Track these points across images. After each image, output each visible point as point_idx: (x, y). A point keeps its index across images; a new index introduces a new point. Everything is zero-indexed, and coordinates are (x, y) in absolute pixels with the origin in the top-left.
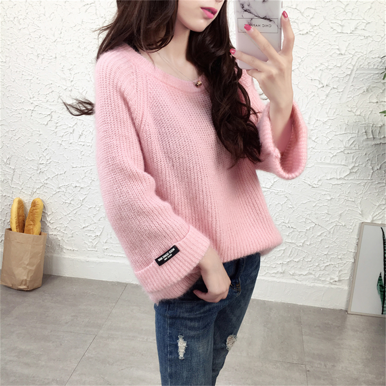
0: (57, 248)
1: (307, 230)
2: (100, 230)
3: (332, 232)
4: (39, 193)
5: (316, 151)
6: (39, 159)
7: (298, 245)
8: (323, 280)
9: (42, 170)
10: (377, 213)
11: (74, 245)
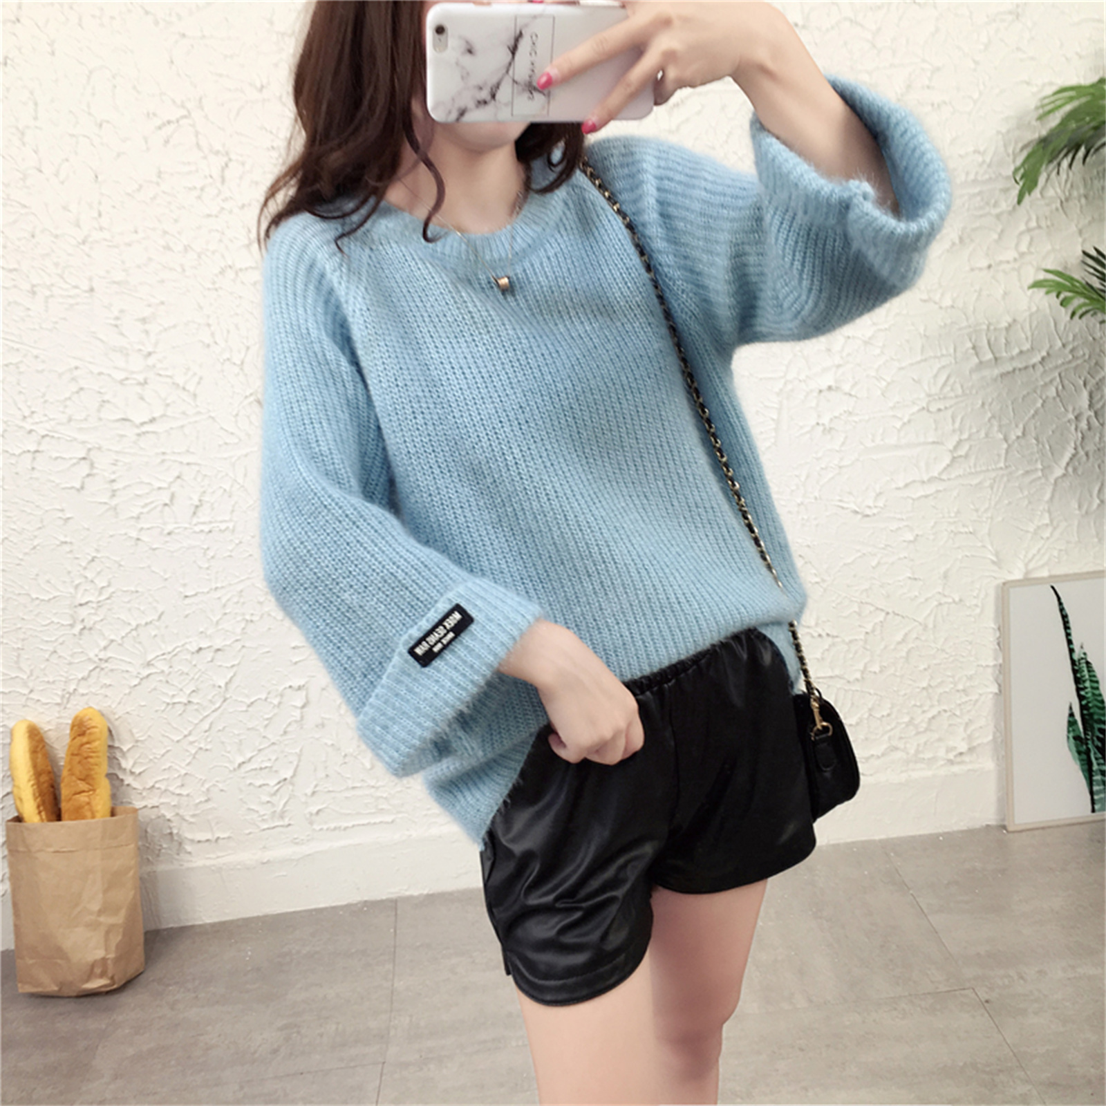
0: (165, 846)
1: (867, 633)
2: (291, 762)
3: (931, 626)
4: (85, 692)
5: (856, 419)
6: (72, 590)
7: (851, 679)
8: (929, 759)
9: (88, 624)
10: (1034, 551)
11: (217, 823)
